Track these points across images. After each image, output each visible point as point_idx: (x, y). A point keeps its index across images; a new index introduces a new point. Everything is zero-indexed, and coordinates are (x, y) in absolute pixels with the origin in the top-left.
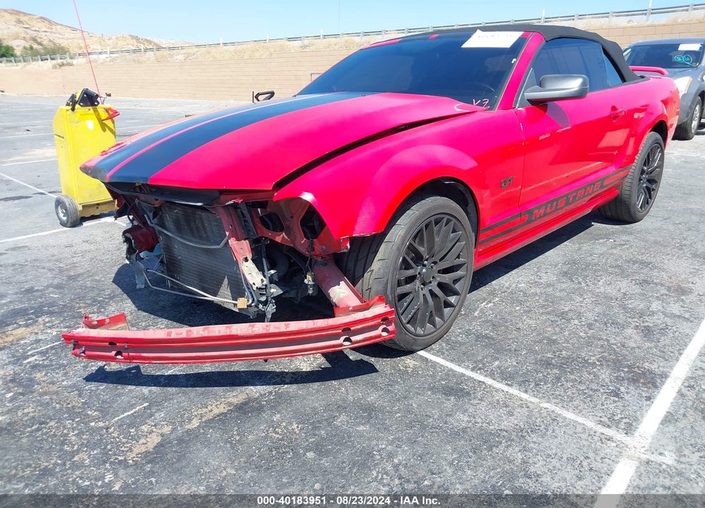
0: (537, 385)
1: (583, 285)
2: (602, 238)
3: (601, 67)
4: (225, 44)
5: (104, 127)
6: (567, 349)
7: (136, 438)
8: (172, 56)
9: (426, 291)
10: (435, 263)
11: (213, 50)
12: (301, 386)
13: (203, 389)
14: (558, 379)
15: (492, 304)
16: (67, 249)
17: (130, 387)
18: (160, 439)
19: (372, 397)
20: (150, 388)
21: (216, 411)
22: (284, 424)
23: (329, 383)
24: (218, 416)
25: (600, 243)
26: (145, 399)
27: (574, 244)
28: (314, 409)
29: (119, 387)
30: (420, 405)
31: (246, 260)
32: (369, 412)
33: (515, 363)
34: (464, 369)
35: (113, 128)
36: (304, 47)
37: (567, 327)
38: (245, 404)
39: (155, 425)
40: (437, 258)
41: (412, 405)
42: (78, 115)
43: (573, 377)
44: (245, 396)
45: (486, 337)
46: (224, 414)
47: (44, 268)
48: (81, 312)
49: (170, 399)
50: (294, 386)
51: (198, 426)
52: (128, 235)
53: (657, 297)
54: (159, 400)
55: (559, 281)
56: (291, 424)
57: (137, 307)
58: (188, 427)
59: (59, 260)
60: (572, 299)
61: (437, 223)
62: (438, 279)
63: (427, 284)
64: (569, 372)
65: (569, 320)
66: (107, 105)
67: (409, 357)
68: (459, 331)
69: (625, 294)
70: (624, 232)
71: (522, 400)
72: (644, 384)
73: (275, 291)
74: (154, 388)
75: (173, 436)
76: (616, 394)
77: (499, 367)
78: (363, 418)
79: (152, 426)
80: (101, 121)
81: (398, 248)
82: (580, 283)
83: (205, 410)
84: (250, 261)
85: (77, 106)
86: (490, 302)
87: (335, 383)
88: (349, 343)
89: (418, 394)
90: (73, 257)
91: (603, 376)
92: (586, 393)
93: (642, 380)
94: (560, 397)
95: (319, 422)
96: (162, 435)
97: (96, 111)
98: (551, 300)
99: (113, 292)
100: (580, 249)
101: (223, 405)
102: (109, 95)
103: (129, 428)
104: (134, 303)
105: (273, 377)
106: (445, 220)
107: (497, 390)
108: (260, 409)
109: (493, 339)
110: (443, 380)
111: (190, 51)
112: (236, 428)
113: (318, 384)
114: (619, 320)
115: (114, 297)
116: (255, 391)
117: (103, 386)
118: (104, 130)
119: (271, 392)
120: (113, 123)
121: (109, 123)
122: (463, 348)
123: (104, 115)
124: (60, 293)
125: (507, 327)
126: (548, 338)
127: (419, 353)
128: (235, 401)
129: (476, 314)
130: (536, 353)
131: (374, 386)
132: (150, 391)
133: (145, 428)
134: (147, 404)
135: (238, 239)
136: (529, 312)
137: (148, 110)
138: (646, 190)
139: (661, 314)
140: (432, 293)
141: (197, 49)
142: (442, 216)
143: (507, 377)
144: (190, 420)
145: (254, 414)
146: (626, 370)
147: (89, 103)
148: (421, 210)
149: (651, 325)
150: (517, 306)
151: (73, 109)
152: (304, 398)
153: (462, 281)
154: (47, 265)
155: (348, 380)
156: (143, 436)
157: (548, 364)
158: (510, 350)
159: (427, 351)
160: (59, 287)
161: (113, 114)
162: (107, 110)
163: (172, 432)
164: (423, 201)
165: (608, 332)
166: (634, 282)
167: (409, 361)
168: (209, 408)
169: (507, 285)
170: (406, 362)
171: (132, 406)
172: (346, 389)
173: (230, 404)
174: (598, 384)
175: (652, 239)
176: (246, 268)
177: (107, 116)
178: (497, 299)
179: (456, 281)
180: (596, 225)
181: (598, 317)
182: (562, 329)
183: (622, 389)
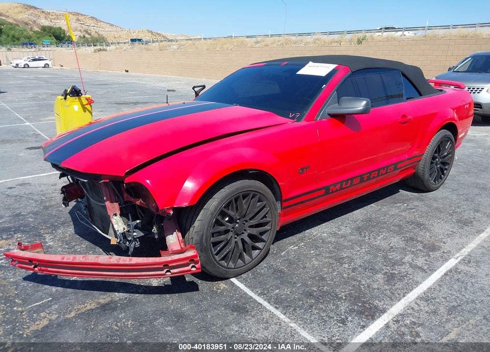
0: (295, 309)
1: (367, 238)
2: (400, 203)
3: (398, 87)
4: (205, 39)
5: (85, 109)
6: (328, 285)
7: (34, 321)
8: (169, 46)
9: (238, 239)
10: (246, 221)
11: (197, 42)
12: (146, 296)
13: (88, 291)
14: (311, 306)
15: (297, 247)
16: (52, 187)
17: (46, 286)
18: (48, 322)
19: (186, 309)
20: (57, 288)
21: (89, 307)
22: (124, 320)
23: (164, 296)
24: (88, 311)
25: (396, 207)
26: (51, 295)
27: (378, 206)
28: (147, 312)
29: (40, 285)
30: (212, 317)
31: (116, 215)
32: (179, 317)
33: (289, 293)
34: (253, 294)
35: (90, 110)
36: (257, 42)
37: (338, 269)
38: (108, 304)
39: (49, 314)
40: (247, 218)
41: (207, 316)
42: (68, 102)
43: (321, 306)
44: (109, 299)
45: (281, 271)
46: (92, 310)
47: (32, 200)
48: (41, 232)
49: (66, 297)
50: (142, 296)
51: (73, 317)
52: (64, 189)
53: (413, 252)
54: (59, 297)
55: (351, 234)
56: (128, 321)
57: (75, 231)
58: (68, 316)
59: (44, 195)
60: (353, 249)
61: (244, 197)
62: (249, 231)
63: (240, 234)
64: (321, 302)
65: (342, 264)
66: (88, 96)
67: (224, 282)
68: (265, 265)
69: (392, 247)
70: (418, 199)
71: (279, 320)
72: (366, 316)
73: (137, 234)
74: (59, 289)
75: (56, 322)
76: (343, 322)
77: (277, 294)
78: (173, 321)
79: (47, 313)
80: (83, 106)
81: (212, 213)
82: (365, 237)
83: (82, 306)
84: (118, 216)
85: (68, 96)
86: (297, 246)
87: (168, 296)
88: (170, 274)
89: (215, 308)
90: (53, 193)
91: (342, 308)
92: (324, 319)
93: (366, 313)
94: (305, 320)
95: (145, 321)
96: (50, 320)
97: (80, 99)
98: (339, 247)
99: (66, 219)
100: (380, 210)
101: (94, 304)
102: (127, 71)
103: (34, 313)
104: (75, 228)
105: (132, 288)
106: (251, 195)
107: (267, 310)
108: (114, 309)
109: (284, 273)
110: (236, 300)
111: (182, 43)
112: (95, 320)
113: (157, 295)
114: (376, 267)
115: (65, 223)
116: (117, 296)
117: (31, 284)
118: (85, 111)
119: (126, 298)
120: (91, 106)
121: (88, 107)
122: (261, 279)
123: (85, 102)
124: (35, 218)
125: (298, 265)
126: (321, 276)
127: (231, 279)
128: (102, 301)
129: (283, 254)
130: (307, 286)
131: (191, 301)
132: (56, 290)
133: (42, 314)
134: (51, 299)
135: (112, 202)
136: (318, 255)
137: (145, 84)
138: (439, 170)
139: (408, 265)
140: (243, 241)
141: (186, 42)
142: (249, 192)
143: (278, 302)
144: (71, 311)
145: (110, 312)
146: (360, 304)
147: (76, 95)
148: (231, 190)
149: (397, 272)
150: (313, 250)
151: (65, 98)
152: (144, 304)
153: (268, 233)
154: (35, 197)
155: (177, 295)
156: (39, 319)
157: (310, 295)
158: (291, 282)
159: (236, 279)
160: (36, 214)
161: (90, 102)
162: (87, 99)
163: (57, 318)
164: (234, 183)
165: (364, 275)
166: (403, 239)
167: (222, 285)
168: (86, 305)
169: (315, 234)
170: (220, 285)
171: (42, 299)
172: (173, 301)
173: (98, 303)
174: (336, 313)
175: (435, 205)
176: (114, 220)
177: (87, 102)
178: (303, 244)
179: (262, 234)
180: (402, 192)
181: (363, 263)
182: (333, 270)
183: (350, 318)
